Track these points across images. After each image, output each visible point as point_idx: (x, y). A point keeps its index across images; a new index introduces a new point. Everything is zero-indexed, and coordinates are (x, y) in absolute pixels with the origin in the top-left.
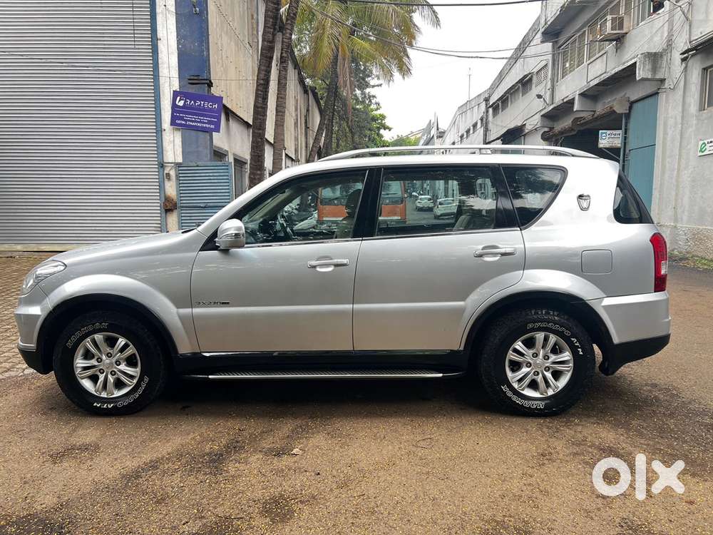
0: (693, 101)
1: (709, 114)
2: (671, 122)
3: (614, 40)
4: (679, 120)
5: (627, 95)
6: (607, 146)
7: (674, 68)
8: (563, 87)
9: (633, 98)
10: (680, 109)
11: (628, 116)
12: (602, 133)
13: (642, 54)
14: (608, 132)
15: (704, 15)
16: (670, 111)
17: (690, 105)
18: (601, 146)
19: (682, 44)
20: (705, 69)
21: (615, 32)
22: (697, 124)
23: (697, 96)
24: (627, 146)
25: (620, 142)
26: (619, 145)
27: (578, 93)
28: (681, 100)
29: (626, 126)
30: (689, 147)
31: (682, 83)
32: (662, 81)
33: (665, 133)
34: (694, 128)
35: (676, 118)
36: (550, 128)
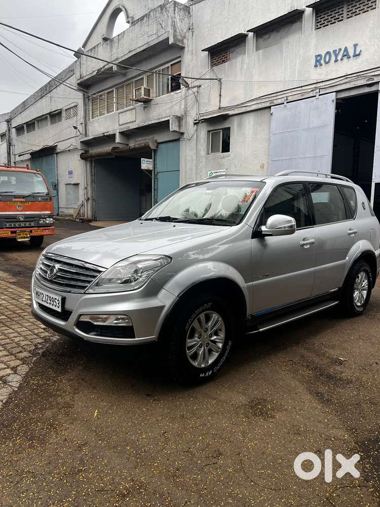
0: (202, 148)
1: (214, 157)
2: (189, 158)
3: (142, 102)
4: (194, 158)
5: (155, 138)
6: (146, 168)
7: (189, 128)
8: (96, 124)
9: (159, 141)
10: (195, 151)
11: (155, 151)
12: (143, 160)
13: (173, 116)
14: (146, 160)
15: (207, 100)
16: (187, 152)
17: (200, 150)
18: (142, 168)
19: (194, 115)
20: (209, 131)
21: (146, 97)
22: (205, 162)
23: (205, 145)
24: (155, 170)
25: (152, 166)
26: (152, 169)
27: (118, 131)
28: (195, 146)
29: (154, 157)
30: (201, 174)
31: (195, 137)
32: (182, 134)
33: (186, 165)
34: (204, 163)
35: (192, 156)
36: (85, 151)
